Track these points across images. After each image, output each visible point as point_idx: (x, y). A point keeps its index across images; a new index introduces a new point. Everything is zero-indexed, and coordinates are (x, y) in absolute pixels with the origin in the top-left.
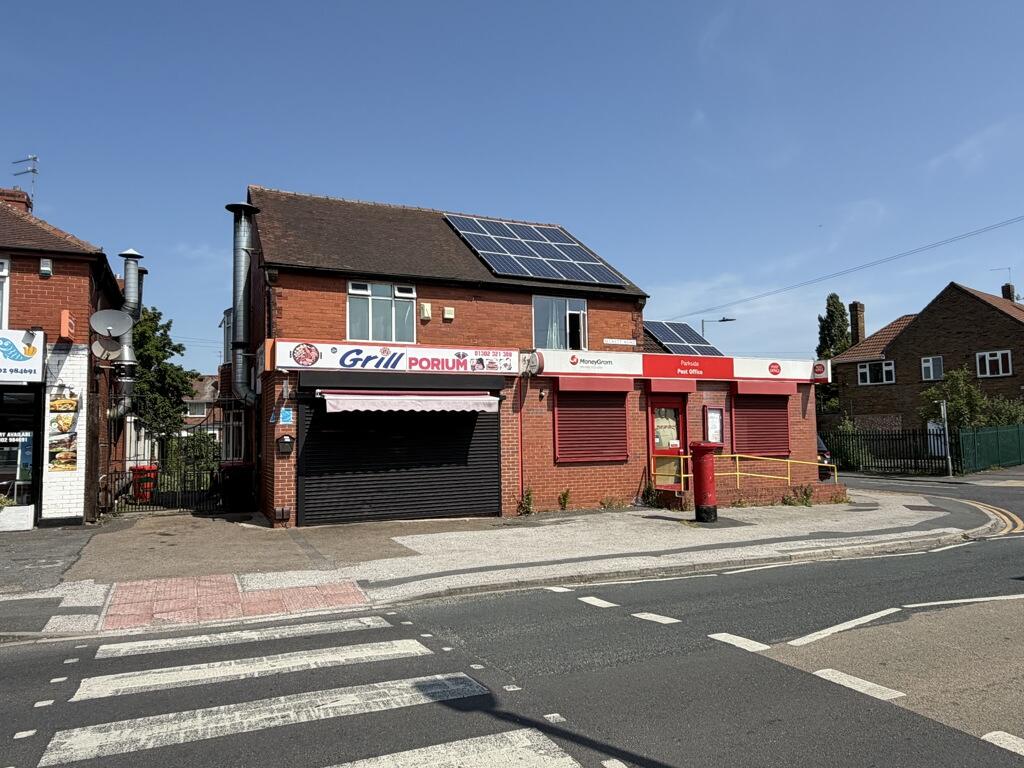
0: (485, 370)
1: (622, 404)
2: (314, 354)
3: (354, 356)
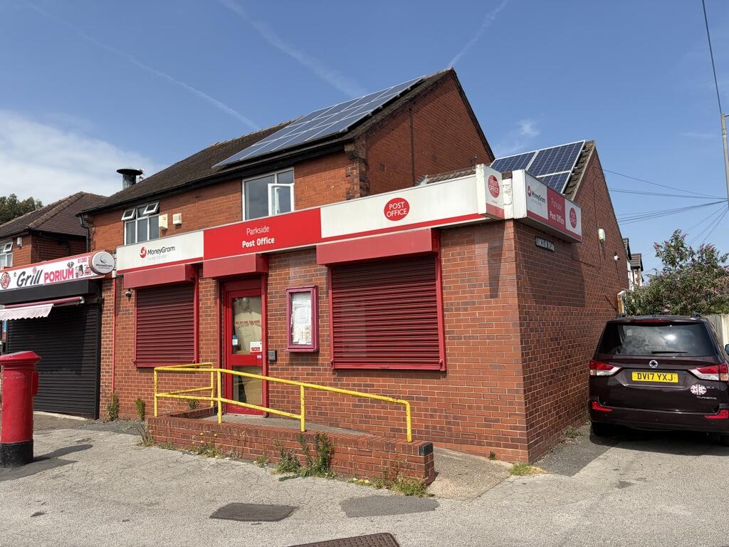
0: (84, 276)
2: (8, 279)
3: (22, 277)
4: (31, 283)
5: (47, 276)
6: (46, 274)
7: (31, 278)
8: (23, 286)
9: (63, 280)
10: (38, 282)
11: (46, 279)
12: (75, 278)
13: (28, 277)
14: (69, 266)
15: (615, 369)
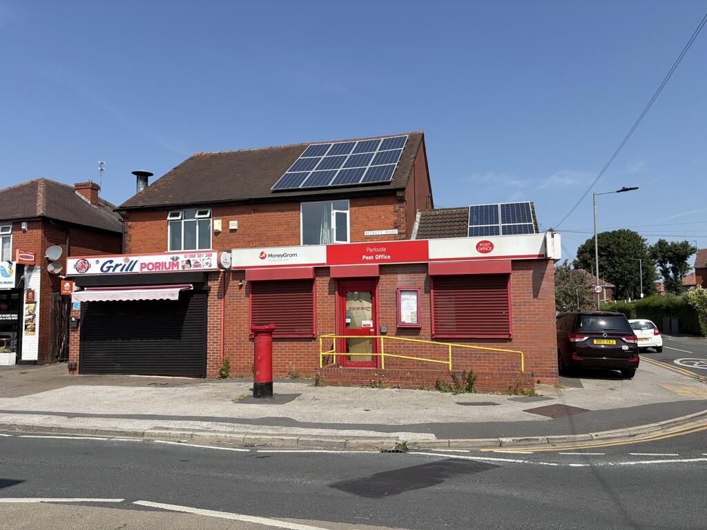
0: (192, 268)
1: (310, 290)
2: (86, 265)
3: (108, 264)
4: (122, 270)
5: (143, 265)
6: (142, 264)
7: (121, 267)
8: (111, 271)
9: (164, 270)
10: (131, 270)
11: (142, 268)
12: (180, 268)
13: (117, 266)
14: (173, 259)
15: (586, 338)
